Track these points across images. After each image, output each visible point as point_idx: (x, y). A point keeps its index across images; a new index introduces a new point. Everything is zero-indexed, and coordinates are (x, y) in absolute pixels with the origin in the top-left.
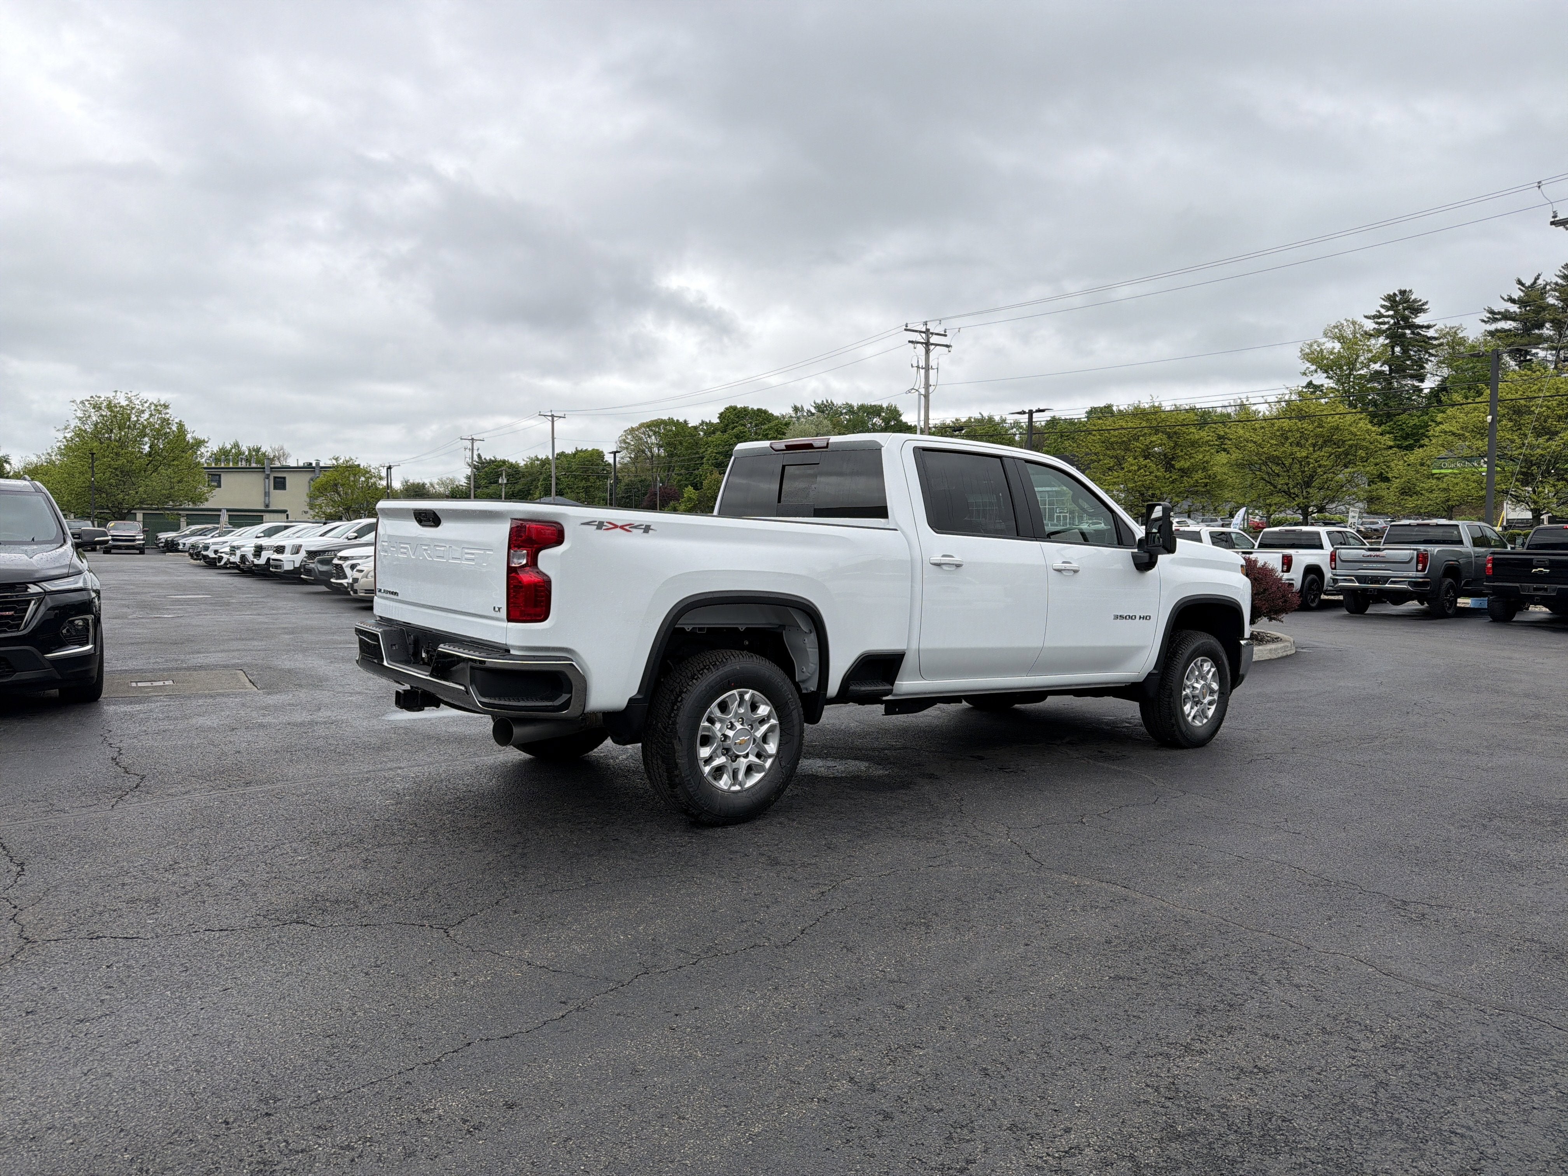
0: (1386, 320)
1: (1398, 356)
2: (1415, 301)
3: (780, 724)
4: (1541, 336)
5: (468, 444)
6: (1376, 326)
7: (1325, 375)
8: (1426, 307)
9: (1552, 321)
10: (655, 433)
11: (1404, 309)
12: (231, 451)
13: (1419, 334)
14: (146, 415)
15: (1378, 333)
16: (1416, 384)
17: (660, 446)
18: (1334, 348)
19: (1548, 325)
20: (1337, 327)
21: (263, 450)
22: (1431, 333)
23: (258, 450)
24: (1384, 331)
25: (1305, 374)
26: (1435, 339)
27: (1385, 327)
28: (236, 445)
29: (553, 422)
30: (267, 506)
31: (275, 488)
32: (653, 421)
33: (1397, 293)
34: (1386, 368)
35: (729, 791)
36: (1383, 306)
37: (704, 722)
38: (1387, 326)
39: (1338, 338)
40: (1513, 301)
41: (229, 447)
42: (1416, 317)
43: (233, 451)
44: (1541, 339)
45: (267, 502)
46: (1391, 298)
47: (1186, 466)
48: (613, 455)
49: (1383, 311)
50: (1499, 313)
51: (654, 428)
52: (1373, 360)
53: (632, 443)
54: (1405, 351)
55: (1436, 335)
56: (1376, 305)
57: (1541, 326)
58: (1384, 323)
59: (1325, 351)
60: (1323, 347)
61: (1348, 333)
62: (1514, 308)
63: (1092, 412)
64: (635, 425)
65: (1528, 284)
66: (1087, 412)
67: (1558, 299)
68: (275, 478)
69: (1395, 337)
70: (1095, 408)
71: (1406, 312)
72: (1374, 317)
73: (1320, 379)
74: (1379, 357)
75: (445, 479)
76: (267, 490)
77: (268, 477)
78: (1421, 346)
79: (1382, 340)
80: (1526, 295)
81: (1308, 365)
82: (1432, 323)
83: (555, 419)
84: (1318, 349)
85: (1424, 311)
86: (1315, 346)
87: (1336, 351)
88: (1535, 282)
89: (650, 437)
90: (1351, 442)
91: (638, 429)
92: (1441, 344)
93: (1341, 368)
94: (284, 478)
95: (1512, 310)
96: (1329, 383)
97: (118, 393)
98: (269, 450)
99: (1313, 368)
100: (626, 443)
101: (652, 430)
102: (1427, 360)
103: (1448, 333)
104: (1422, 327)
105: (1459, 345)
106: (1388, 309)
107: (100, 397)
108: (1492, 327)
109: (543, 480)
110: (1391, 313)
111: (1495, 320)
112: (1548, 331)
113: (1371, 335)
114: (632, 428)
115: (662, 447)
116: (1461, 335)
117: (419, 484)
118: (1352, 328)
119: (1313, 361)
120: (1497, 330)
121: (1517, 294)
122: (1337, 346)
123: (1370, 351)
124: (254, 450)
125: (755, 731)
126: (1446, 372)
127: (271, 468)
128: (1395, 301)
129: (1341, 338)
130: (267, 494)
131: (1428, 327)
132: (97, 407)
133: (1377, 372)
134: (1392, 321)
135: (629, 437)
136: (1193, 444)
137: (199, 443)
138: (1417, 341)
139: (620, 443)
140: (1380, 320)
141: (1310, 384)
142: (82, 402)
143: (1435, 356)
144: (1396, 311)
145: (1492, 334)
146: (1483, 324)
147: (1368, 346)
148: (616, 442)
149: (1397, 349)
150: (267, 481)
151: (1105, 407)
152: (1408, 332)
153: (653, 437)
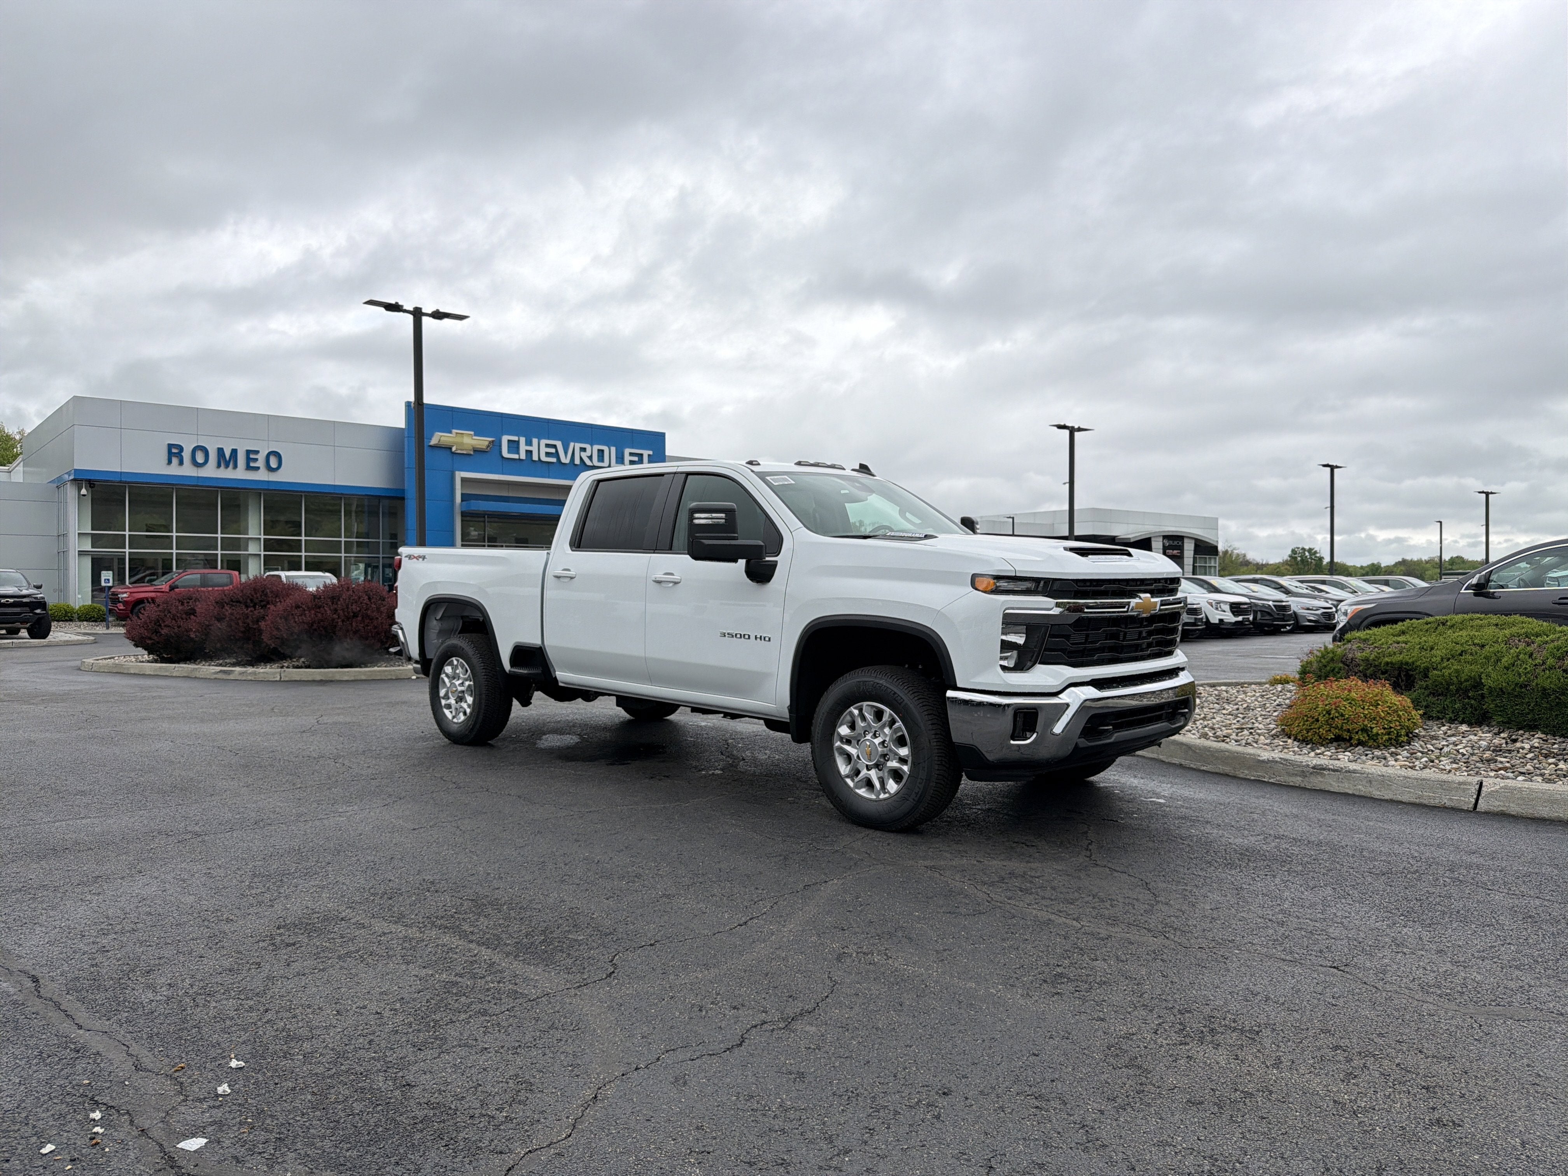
35: (451, 721)
37: (442, 674)
125: (464, 686)
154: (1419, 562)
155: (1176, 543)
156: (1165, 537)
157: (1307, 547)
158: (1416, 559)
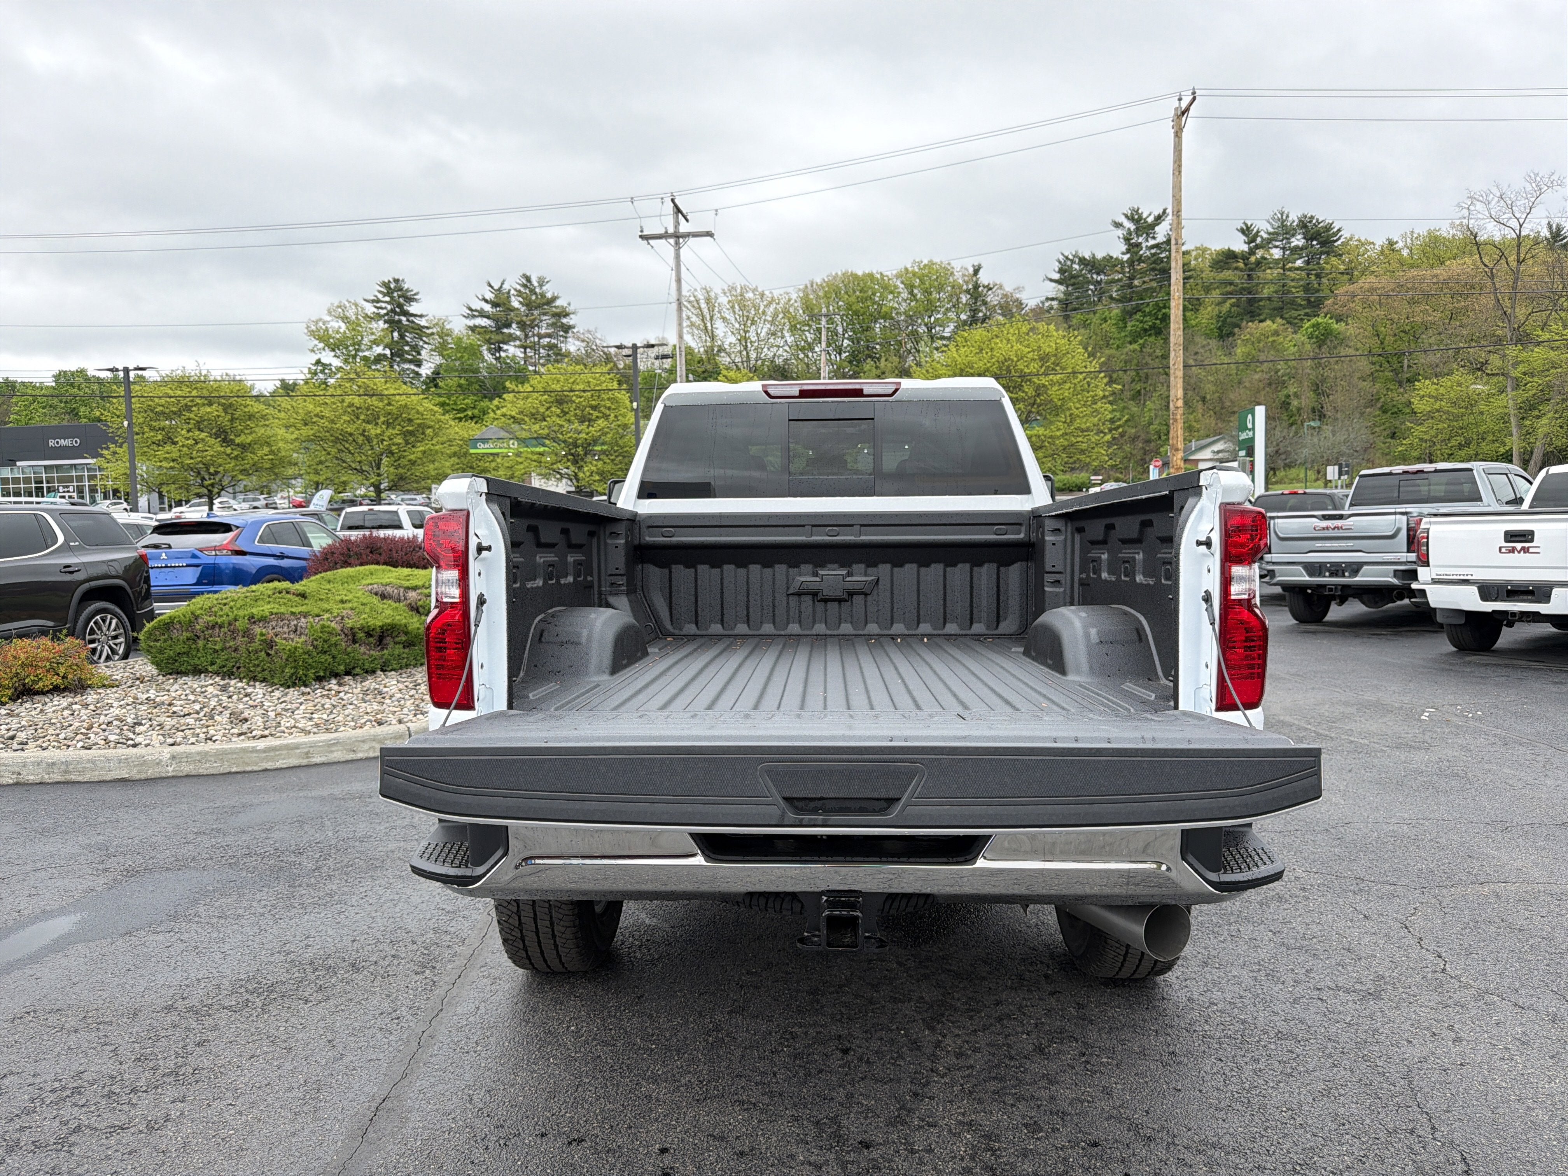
0: (383, 305)
1: (396, 342)
2: (408, 290)
4: (510, 335)
6: (376, 310)
7: (333, 354)
8: (416, 297)
9: (518, 323)
11: (399, 297)
13: (413, 322)
15: (379, 317)
16: (417, 369)
18: (340, 327)
19: (514, 326)
20: (340, 307)
22: (423, 322)
24: (383, 316)
25: (313, 351)
26: (428, 328)
27: (383, 312)
33: (391, 280)
34: (388, 352)
36: (380, 292)
38: (385, 311)
39: (342, 318)
40: (486, 301)
42: (410, 305)
44: (511, 338)
46: (386, 285)
47: (248, 441)
49: (380, 296)
50: (476, 311)
52: (375, 342)
54: (402, 336)
55: (426, 325)
56: (374, 291)
57: (508, 326)
58: (381, 308)
59: (330, 330)
60: (329, 326)
61: (351, 313)
62: (487, 308)
63: (60, 376)
65: (496, 287)
66: (54, 376)
67: (521, 303)
69: (393, 324)
70: (65, 372)
71: (401, 300)
72: (373, 301)
73: (328, 357)
74: (381, 340)
78: (417, 334)
79: (381, 324)
80: (496, 296)
81: (317, 342)
82: (424, 313)
84: (324, 327)
85: (416, 300)
86: (321, 324)
87: (342, 331)
88: (501, 287)
90: (419, 421)
92: (433, 334)
93: (347, 348)
95: (486, 309)
96: (336, 363)
99: (321, 345)
102: (422, 347)
103: (437, 324)
104: (415, 316)
105: (448, 335)
106: (385, 295)
108: (471, 323)
110: (387, 299)
111: (474, 316)
112: (514, 330)
113: (372, 318)
116: (448, 327)
118: (354, 310)
119: (320, 339)
120: (476, 326)
121: (490, 296)
122: (343, 327)
123: (373, 334)
126: (438, 360)
128: (390, 288)
129: (345, 319)
131: (421, 316)
133: (379, 355)
134: (389, 307)
136: (251, 417)
138: (413, 328)
140: (378, 305)
141: (318, 362)
143: (429, 344)
144: (392, 298)
145: (473, 329)
146: (464, 319)
147: (371, 329)
149: (396, 334)
151: (77, 371)
152: (404, 319)
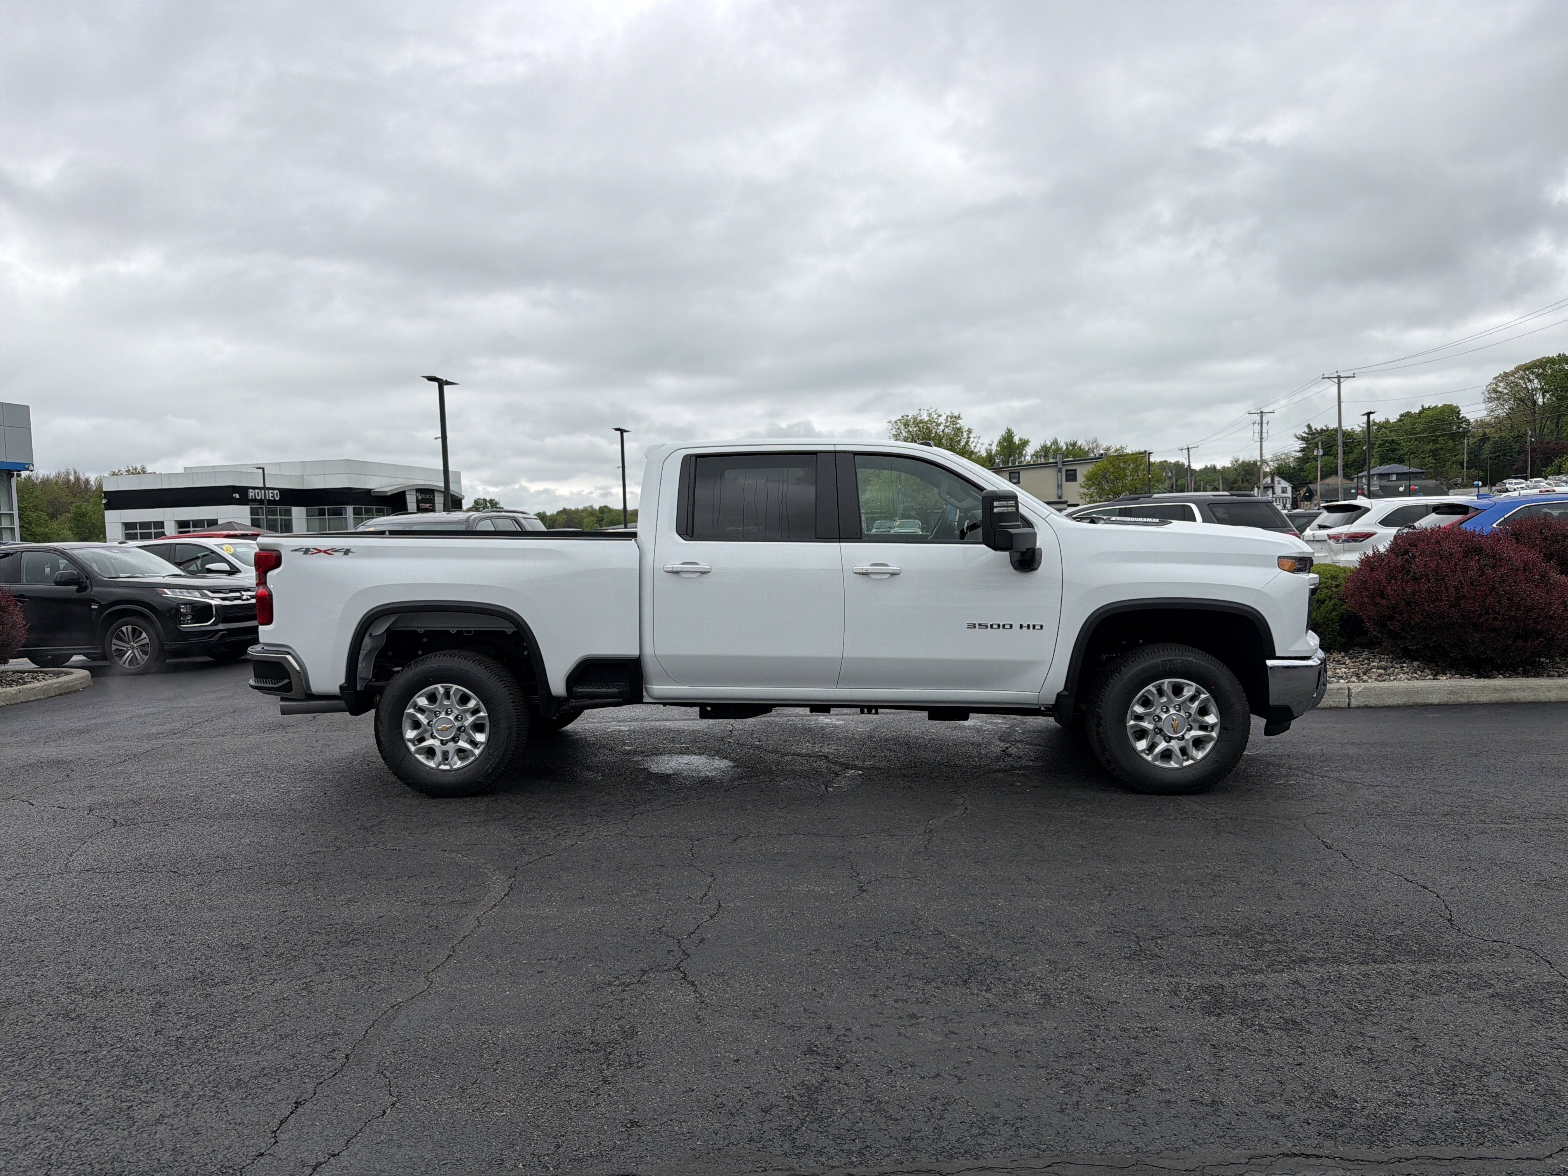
3: (489, 716)
5: (1257, 418)
10: (1538, 376)
12: (1051, 447)
14: (942, 427)
17: (1544, 392)
21: (1079, 444)
23: (1074, 444)
28: (1055, 442)
29: (1339, 384)
30: (1060, 497)
31: (1067, 480)
32: (1536, 361)
35: (437, 769)
37: (409, 709)
41: (1049, 444)
43: (1053, 447)
45: (1060, 494)
48: (1366, 417)
51: (1536, 370)
53: (1506, 391)
64: (1510, 368)
68: (1067, 471)
75: (1279, 454)
76: (1060, 483)
77: (1060, 471)
83: (1342, 380)
89: (1530, 381)
91: (1513, 373)
94: (1075, 470)
97: (922, 411)
98: (1084, 443)
100: (1496, 391)
101: (1533, 373)
107: (908, 416)
109: (1378, 447)
114: (1505, 373)
115: (1548, 392)
117: (1250, 462)
124: (1071, 445)
125: (465, 721)
127: (1063, 462)
130: (1060, 486)
132: (906, 425)
135: (1501, 384)
137: (1025, 443)
139: (1489, 393)
142: (896, 422)
148: (1483, 393)
150: (1059, 474)
153: (1536, 381)
154: (577, 511)
155: (428, 496)
156: (417, 490)
157: (488, 499)
158: (573, 509)
